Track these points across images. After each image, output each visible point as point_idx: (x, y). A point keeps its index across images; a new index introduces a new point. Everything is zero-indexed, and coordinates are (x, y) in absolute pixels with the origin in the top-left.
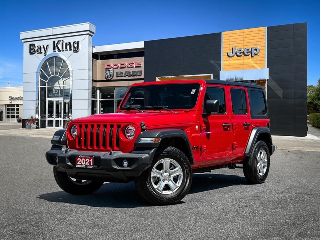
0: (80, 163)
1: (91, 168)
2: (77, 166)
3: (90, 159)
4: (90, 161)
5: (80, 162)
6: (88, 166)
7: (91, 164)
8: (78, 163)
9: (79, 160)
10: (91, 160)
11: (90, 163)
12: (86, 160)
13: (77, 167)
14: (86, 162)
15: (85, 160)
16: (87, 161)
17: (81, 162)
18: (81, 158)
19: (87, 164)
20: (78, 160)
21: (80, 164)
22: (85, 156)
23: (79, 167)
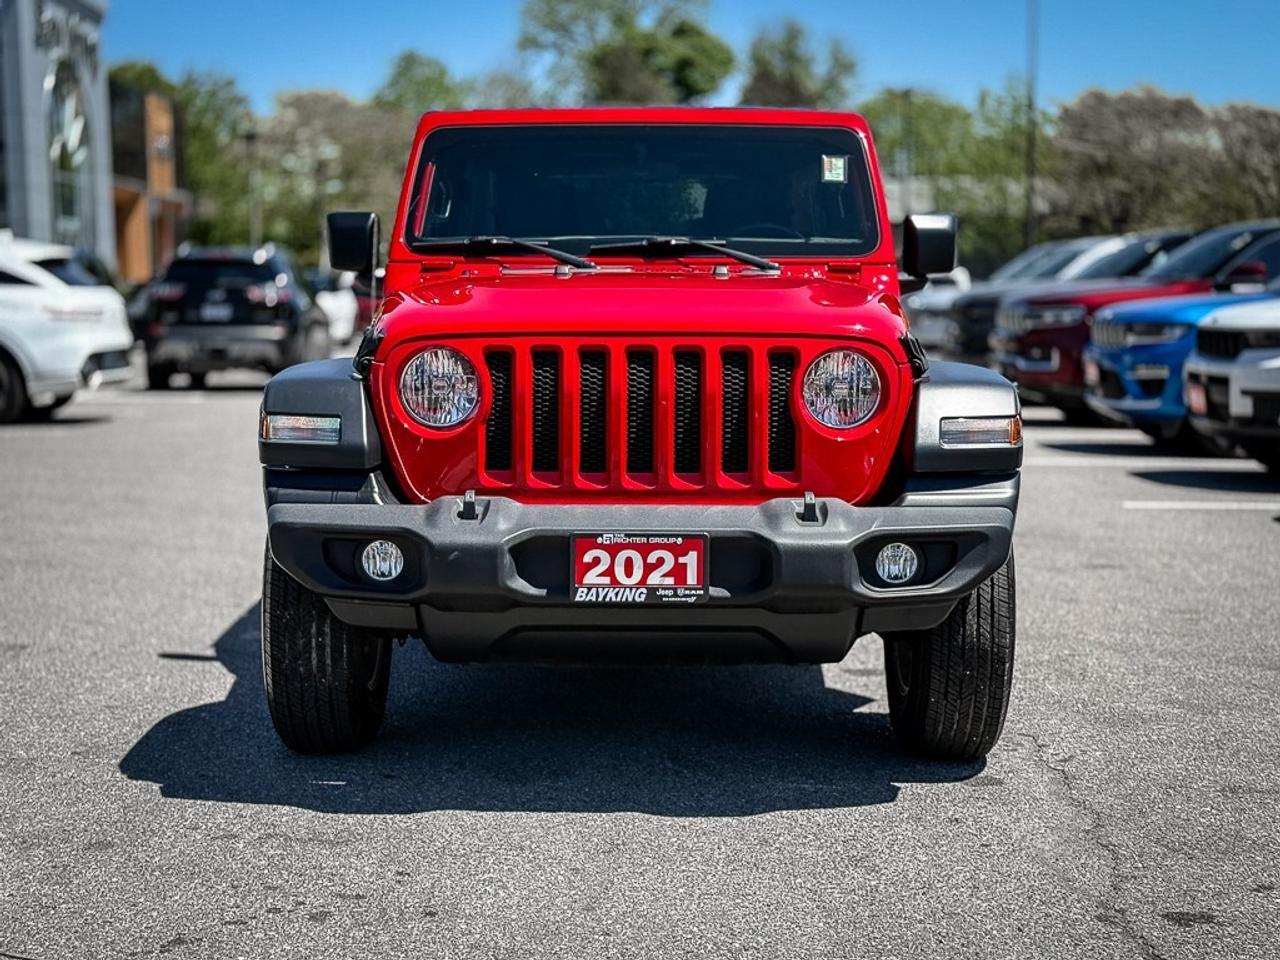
0: (602, 575)
1: (692, 600)
2: (581, 596)
3: (678, 551)
4: (681, 560)
5: (601, 568)
6: (671, 593)
7: (692, 578)
8: (591, 578)
9: (597, 561)
10: (691, 559)
11: (679, 572)
12: (652, 558)
13: (577, 599)
14: (649, 569)
15: (645, 559)
16: (661, 561)
17: (610, 572)
18: (613, 550)
19: (655, 579)
20: (588, 558)
21: (607, 580)
22: (648, 536)
23: (594, 599)
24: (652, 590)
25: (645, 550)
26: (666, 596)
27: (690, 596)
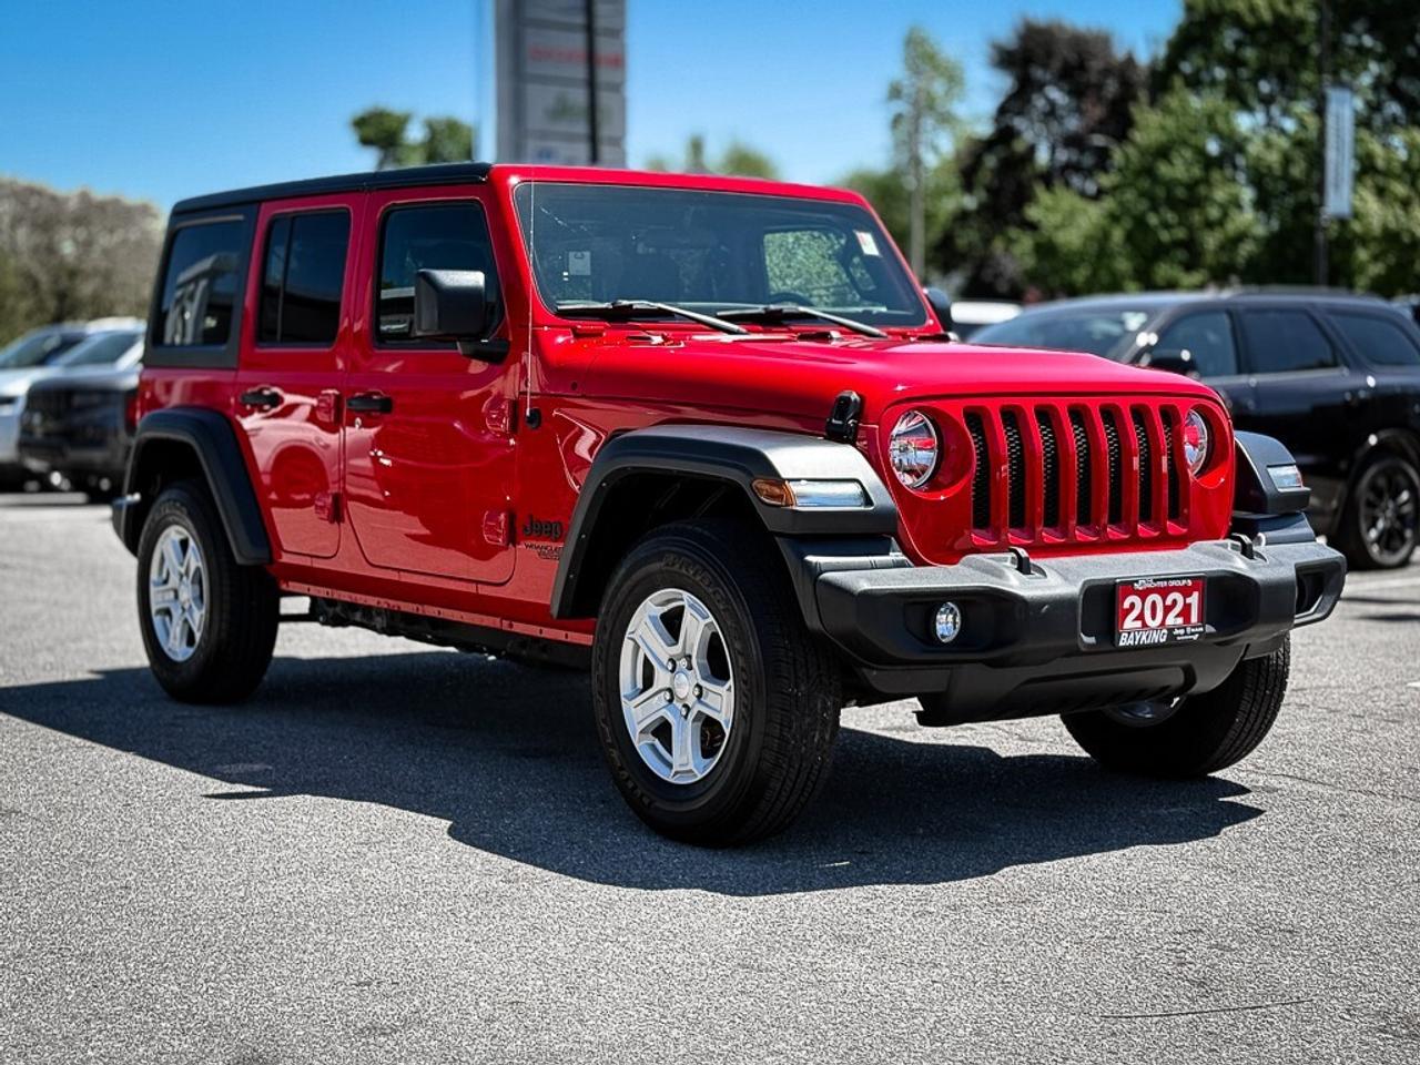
0: (1136, 619)
1: (1195, 637)
2: (1124, 641)
3: (1186, 592)
4: (1188, 600)
5: (1135, 613)
6: (1182, 632)
7: (1194, 618)
8: (1130, 623)
9: (1132, 606)
10: (1194, 599)
11: (1185, 612)
12: (1169, 602)
13: (1121, 644)
14: (1167, 610)
15: (1164, 600)
16: (1175, 602)
17: (1141, 617)
18: (1143, 595)
19: (1171, 620)
20: (1126, 605)
21: (1139, 624)
22: (1167, 580)
23: (1132, 643)
24: (1170, 630)
25: (1164, 592)
26: (1180, 635)
27: (1193, 634)
